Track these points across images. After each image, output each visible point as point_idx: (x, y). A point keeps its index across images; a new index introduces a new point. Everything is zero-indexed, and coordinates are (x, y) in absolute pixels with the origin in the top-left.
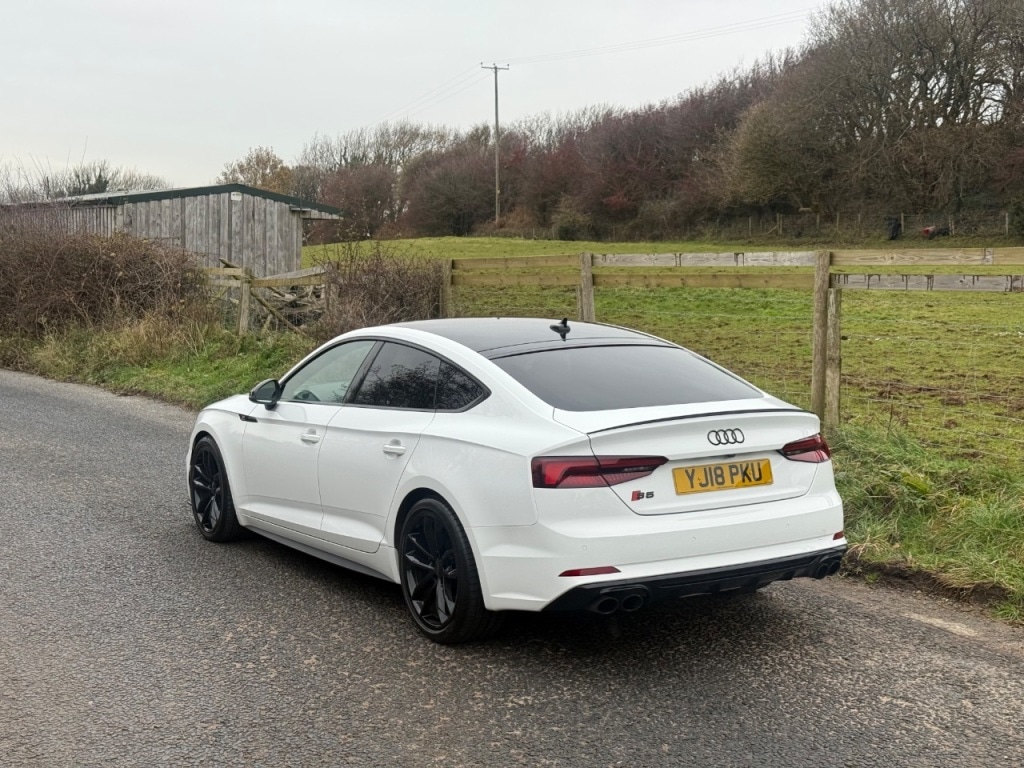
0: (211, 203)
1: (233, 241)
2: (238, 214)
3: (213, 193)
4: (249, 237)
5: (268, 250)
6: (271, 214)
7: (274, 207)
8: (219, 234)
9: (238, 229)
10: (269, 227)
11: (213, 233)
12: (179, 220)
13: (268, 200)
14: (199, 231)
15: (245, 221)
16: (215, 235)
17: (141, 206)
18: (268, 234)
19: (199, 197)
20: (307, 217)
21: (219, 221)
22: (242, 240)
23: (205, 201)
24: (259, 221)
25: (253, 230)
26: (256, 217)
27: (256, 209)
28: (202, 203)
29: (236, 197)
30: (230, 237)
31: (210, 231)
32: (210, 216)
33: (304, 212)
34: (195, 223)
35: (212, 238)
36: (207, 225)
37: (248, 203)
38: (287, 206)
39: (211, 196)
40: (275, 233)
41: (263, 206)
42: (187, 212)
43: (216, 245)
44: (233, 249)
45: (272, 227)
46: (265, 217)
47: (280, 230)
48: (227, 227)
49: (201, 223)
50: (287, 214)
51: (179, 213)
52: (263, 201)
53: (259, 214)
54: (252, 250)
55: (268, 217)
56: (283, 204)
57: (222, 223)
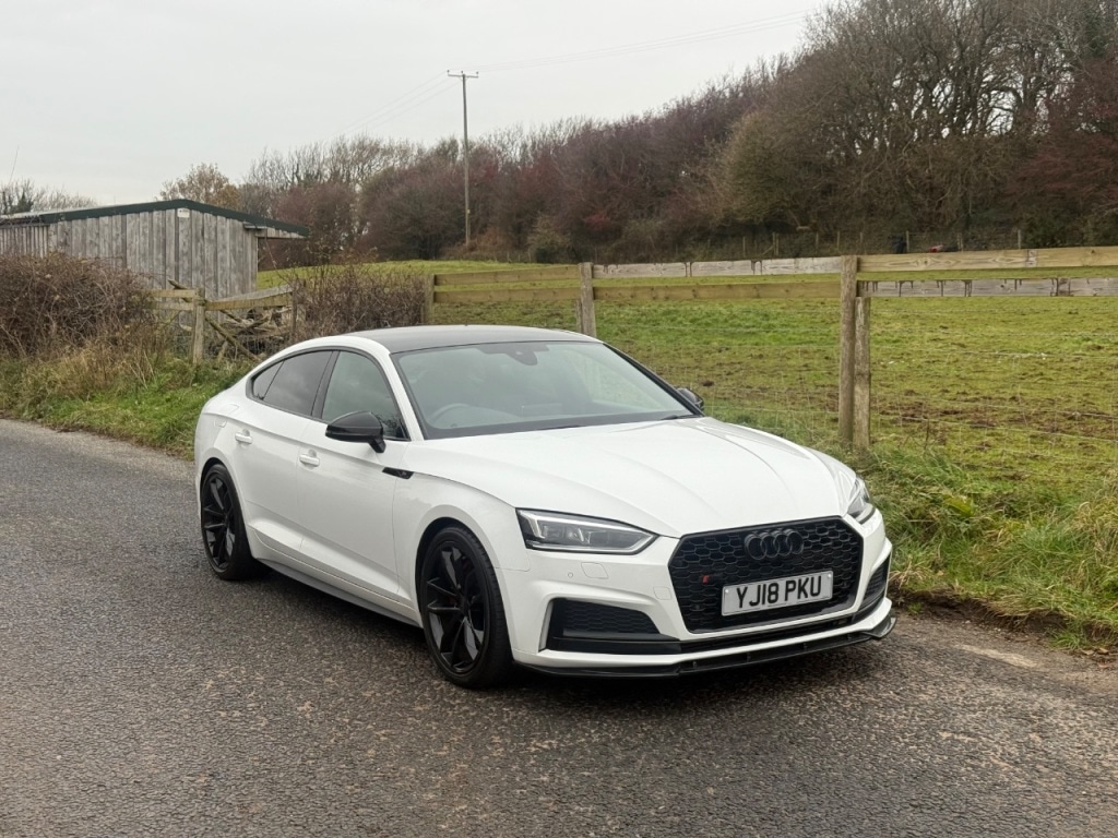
0: (155, 220)
1: (181, 262)
2: (186, 233)
3: (158, 210)
4: (199, 258)
5: (220, 272)
6: (223, 233)
7: (226, 225)
8: (165, 255)
9: (185, 250)
10: (220, 247)
11: (158, 253)
12: (120, 240)
13: (219, 218)
14: (142, 252)
15: (194, 239)
16: (161, 256)
17: (77, 225)
18: (219, 255)
19: (142, 215)
20: (263, 235)
21: (165, 240)
22: (190, 261)
23: (148, 219)
24: (210, 240)
25: (202, 250)
26: (206, 236)
27: (206, 228)
28: (145, 220)
29: (183, 214)
30: (177, 258)
31: (155, 251)
32: (155, 234)
33: (260, 230)
34: (137, 242)
35: (157, 259)
36: (151, 244)
37: (197, 220)
38: (241, 224)
39: (155, 213)
40: (228, 254)
41: (214, 223)
42: (128, 230)
43: (161, 268)
44: (181, 271)
45: (224, 247)
46: (216, 236)
47: (233, 251)
48: (173, 247)
49: (145, 243)
50: (241, 232)
51: (120, 232)
52: (213, 218)
53: (210, 233)
54: (201, 272)
55: (219, 235)
56: (236, 222)
57: (168, 242)
